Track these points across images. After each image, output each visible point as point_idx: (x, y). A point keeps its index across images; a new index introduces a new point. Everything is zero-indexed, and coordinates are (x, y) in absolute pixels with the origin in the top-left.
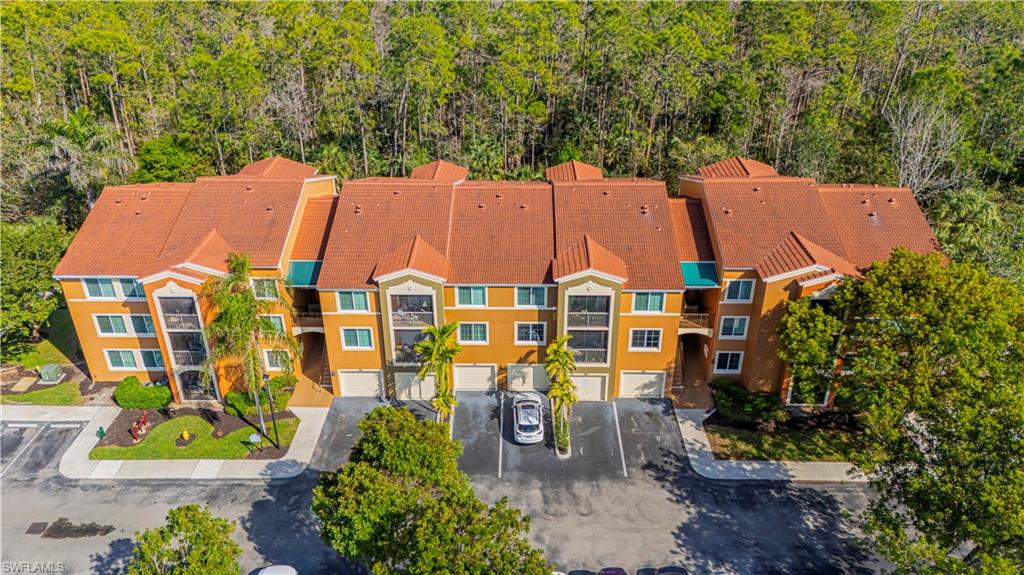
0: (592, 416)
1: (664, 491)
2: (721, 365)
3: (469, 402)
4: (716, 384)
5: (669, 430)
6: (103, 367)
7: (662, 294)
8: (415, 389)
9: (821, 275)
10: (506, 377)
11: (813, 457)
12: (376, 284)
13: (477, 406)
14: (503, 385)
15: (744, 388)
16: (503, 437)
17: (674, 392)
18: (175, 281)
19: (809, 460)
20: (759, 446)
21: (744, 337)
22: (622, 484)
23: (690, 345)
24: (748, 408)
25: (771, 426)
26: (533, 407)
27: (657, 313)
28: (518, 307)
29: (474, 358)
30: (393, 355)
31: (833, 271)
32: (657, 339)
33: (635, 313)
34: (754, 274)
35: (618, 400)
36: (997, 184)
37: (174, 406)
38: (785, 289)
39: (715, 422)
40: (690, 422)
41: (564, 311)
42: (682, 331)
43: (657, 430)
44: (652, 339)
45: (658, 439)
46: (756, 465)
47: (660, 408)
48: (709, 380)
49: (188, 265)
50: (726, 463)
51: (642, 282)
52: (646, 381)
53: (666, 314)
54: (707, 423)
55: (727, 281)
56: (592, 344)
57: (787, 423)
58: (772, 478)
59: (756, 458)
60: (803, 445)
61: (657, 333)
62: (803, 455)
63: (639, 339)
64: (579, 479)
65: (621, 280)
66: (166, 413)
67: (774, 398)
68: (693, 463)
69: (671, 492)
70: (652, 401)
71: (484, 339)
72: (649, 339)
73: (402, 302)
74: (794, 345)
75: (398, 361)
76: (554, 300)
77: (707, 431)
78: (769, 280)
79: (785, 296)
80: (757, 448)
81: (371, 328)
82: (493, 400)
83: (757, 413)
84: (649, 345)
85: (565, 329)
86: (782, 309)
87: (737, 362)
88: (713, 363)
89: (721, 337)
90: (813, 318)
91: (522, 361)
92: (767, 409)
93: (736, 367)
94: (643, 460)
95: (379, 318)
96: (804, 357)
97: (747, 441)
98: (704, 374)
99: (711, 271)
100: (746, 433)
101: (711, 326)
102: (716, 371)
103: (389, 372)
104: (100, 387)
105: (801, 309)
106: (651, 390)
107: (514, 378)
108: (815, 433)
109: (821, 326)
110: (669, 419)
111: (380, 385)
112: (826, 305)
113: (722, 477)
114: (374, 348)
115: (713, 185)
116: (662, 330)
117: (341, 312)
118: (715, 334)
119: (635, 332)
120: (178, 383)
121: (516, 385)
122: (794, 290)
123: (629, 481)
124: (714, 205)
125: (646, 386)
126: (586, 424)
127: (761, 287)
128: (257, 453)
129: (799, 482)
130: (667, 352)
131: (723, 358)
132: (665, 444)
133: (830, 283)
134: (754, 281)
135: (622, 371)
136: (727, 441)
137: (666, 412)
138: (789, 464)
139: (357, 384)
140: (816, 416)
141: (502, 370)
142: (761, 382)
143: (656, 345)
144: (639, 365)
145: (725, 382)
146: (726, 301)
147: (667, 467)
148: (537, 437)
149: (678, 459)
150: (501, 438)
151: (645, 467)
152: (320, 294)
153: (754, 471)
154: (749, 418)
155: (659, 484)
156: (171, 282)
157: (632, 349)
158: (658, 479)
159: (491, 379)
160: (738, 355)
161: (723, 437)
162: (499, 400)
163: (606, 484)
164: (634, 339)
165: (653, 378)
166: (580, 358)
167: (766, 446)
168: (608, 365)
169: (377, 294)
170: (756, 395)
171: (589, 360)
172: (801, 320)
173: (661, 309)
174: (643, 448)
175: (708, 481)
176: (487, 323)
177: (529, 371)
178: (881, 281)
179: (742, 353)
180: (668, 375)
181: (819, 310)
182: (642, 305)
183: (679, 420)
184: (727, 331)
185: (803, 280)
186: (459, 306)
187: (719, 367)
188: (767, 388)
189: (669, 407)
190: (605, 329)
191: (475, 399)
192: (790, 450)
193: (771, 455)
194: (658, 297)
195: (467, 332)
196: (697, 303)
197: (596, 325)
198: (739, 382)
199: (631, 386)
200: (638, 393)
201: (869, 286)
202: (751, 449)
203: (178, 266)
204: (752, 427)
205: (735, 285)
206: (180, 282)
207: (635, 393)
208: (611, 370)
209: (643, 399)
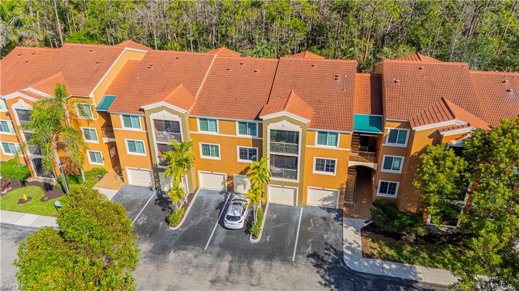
0: (283, 216)
1: (318, 276)
2: (383, 190)
3: (206, 197)
4: (378, 204)
5: (335, 231)
7: (336, 134)
9: (459, 128)
10: (233, 183)
11: (440, 266)
12: (143, 110)
13: (210, 200)
14: (231, 189)
15: (397, 209)
16: (219, 223)
17: (345, 205)
18: (23, 99)
19: (437, 267)
20: (399, 251)
21: (400, 172)
22: (288, 266)
24: (396, 223)
25: (413, 237)
26: (241, 204)
27: (334, 147)
28: (239, 135)
29: (210, 167)
30: (157, 160)
31: (469, 125)
32: (333, 166)
33: (317, 146)
34: (407, 125)
35: (305, 206)
37: (30, 180)
38: (430, 137)
39: (371, 230)
40: (352, 228)
41: (268, 141)
42: (352, 164)
43: (326, 231)
44: (330, 167)
45: (325, 236)
46: (394, 266)
47: (333, 215)
48: (374, 200)
49: (30, 89)
50: (371, 261)
51: (323, 124)
52: (326, 196)
53: (340, 149)
54: (364, 230)
56: (286, 165)
57: (425, 237)
58: (404, 277)
59: (394, 261)
60: (434, 255)
61: (334, 162)
62: (432, 263)
63: (320, 165)
64: (259, 258)
65: (306, 121)
66: (24, 183)
67: (418, 218)
68: (345, 257)
69: (322, 277)
70: (329, 210)
71: (218, 155)
72: (328, 166)
74: (426, 177)
75: (160, 165)
77: (362, 235)
78: (417, 129)
79: (429, 142)
80: (398, 253)
81: (143, 141)
82: (222, 197)
83: (402, 227)
84: (327, 170)
85: (268, 152)
86: (424, 151)
87: (394, 189)
88: (377, 188)
89: (382, 170)
90: (444, 158)
91: (242, 173)
92: (411, 225)
93: (393, 193)
94: (310, 250)
95: (148, 135)
96: (433, 187)
97: (391, 246)
98: (371, 195)
99: (378, 122)
100: (391, 240)
101: (376, 162)
102: (378, 194)
103: (156, 171)
105: (437, 151)
106: (330, 202)
107: (239, 184)
108: (445, 247)
109: (449, 164)
110: (337, 224)
111: (152, 180)
112: (458, 151)
113: (365, 271)
114: (146, 154)
116: (336, 160)
117: (124, 128)
118: (379, 167)
119: (318, 160)
120: (32, 165)
121: (240, 189)
122: (437, 138)
123: (294, 264)
124: (387, 79)
125: (325, 199)
126: (278, 220)
127: (413, 133)
129: (425, 283)
130: (341, 177)
131: (384, 185)
132: (329, 241)
133: (466, 134)
134: (409, 130)
135: (308, 187)
136: (376, 245)
137: (337, 219)
138: (418, 268)
139: (138, 178)
140: (449, 235)
141: (230, 178)
142: (409, 205)
143: (332, 171)
144: (321, 184)
145: (383, 203)
146: (387, 144)
147: (326, 258)
148: (239, 225)
149: (336, 253)
150: (217, 223)
151: (309, 256)
152: (111, 115)
153: (390, 270)
154: (395, 230)
155: (316, 270)
156: (20, 100)
157: (315, 172)
158: (316, 266)
159: (223, 183)
160: (395, 185)
161: (373, 241)
162: (226, 198)
163: (277, 264)
164: (317, 164)
165: (330, 194)
166: (279, 175)
167: (405, 252)
168: (298, 181)
169: (145, 119)
170: (404, 214)
171: (286, 177)
172: (435, 159)
173: (336, 145)
174: (313, 242)
175: (353, 273)
176: (219, 145)
177: (248, 180)
179: (398, 183)
180: (341, 193)
181: (451, 152)
182: (322, 141)
183: (344, 225)
184: (387, 166)
185: (444, 130)
186: (200, 132)
187: (381, 191)
188: (413, 210)
189: (340, 215)
190: (295, 155)
191: (211, 195)
192: (423, 258)
193: (408, 260)
194: (334, 136)
195: (207, 150)
196: (365, 143)
197: (289, 152)
198: (394, 204)
199: (315, 198)
200: (320, 203)
201: (494, 135)
203: (26, 90)
204: (397, 237)
205: (394, 133)
206: (26, 101)
207: (318, 204)
208: (301, 185)
209: (323, 208)
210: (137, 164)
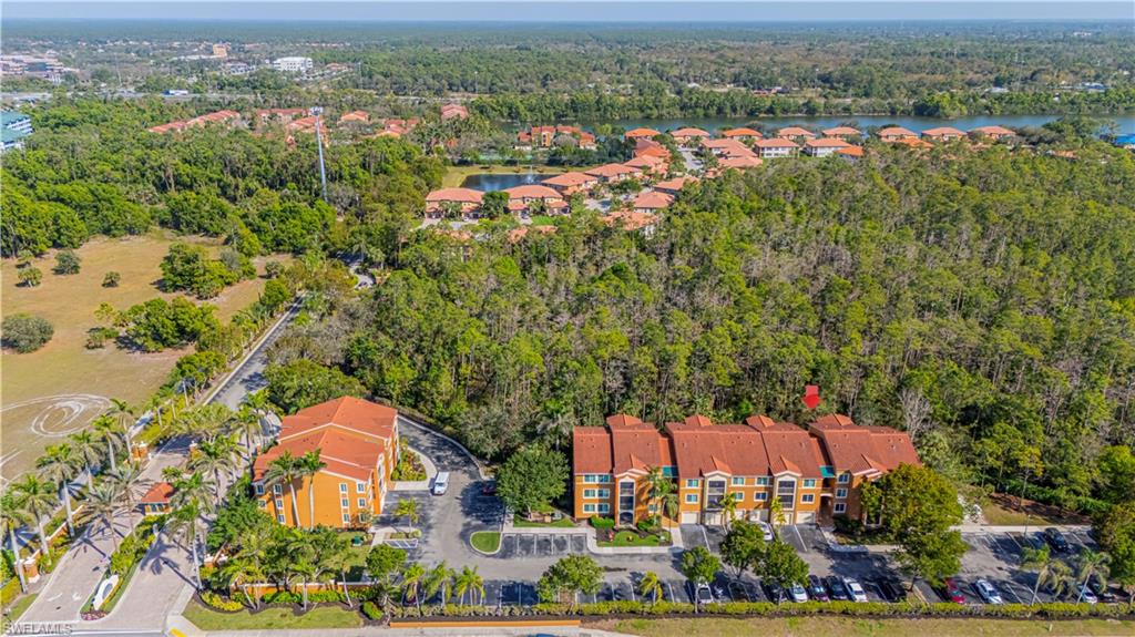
0: (789, 530)
1: (822, 555)
2: (837, 509)
4: (836, 518)
5: (819, 535)
6: (581, 512)
7: (814, 480)
8: (712, 520)
9: (875, 473)
10: (749, 515)
12: (703, 477)
14: (748, 518)
15: (847, 518)
17: (819, 520)
19: (875, 545)
20: (855, 540)
21: (846, 497)
23: (824, 500)
24: (849, 526)
25: (860, 533)
27: (812, 488)
28: (757, 485)
30: (706, 505)
31: (878, 471)
33: (804, 488)
34: (848, 472)
35: (797, 524)
36: (953, 424)
38: (861, 478)
39: (837, 532)
40: (827, 532)
41: (776, 487)
42: (822, 495)
43: (815, 535)
44: (811, 498)
45: (816, 538)
46: (856, 547)
47: (814, 527)
48: (832, 516)
49: (634, 470)
50: (843, 546)
51: (807, 475)
52: (808, 516)
53: (815, 488)
55: (838, 474)
56: (787, 500)
57: (866, 532)
58: (862, 551)
59: (855, 544)
60: (872, 539)
61: (812, 496)
62: (873, 543)
63: (805, 498)
65: (799, 475)
67: (859, 522)
68: (831, 546)
69: (825, 556)
70: (811, 524)
71: (742, 498)
72: (809, 498)
73: (712, 484)
74: (866, 499)
75: (707, 508)
76: (772, 481)
77: (834, 535)
78: (855, 475)
79: (861, 481)
81: (699, 495)
83: (853, 528)
84: (809, 501)
85: (776, 495)
86: (860, 486)
87: (843, 508)
88: (834, 508)
89: (836, 497)
90: (872, 489)
91: (756, 508)
92: (857, 527)
93: (843, 510)
94: (812, 545)
95: (703, 491)
96: (870, 504)
97: (850, 538)
98: (830, 513)
99: (831, 470)
100: (850, 535)
101: (833, 493)
102: (835, 512)
103: (703, 512)
104: (579, 520)
105: (868, 486)
106: (810, 520)
107: (752, 515)
108: (877, 535)
109: (875, 492)
110: (818, 531)
111: (698, 518)
112: (877, 484)
113: (843, 550)
114: (698, 502)
115: (827, 433)
116: (814, 494)
117: (687, 488)
118: (834, 496)
119: (804, 496)
120: (619, 517)
122: (865, 478)
123: (808, 552)
124: (830, 442)
125: (808, 518)
126: (787, 534)
127: (852, 477)
128: (662, 544)
129: (872, 552)
130: (816, 503)
131: (838, 506)
132: (819, 540)
133: (878, 476)
134: (849, 475)
135: (798, 512)
136: (843, 538)
137: (817, 529)
138: (867, 546)
139: (689, 518)
141: (748, 512)
142: (854, 515)
143: (812, 501)
144: (805, 509)
145: (839, 516)
146: (838, 483)
147: (822, 548)
148: (770, 538)
149: (825, 545)
151: (813, 548)
154: (850, 530)
156: (627, 477)
157: (802, 503)
158: (819, 552)
159: (742, 516)
160: (844, 505)
161: (841, 537)
164: (803, 498)
165: (810, 515)
166: (783, 506)
167: (858, 540)
168: (793, 509)
169: (703, 481)
170: (852, 521)
171: (786, 507)
172: (868, 490)
173: (814, 486)
174: (811, 541)
175: (838, 552)
176: (743, 492)
177: (758, 512)
178: (895, 476)
180: (816, 513)
181: (874, 486)
182: (806, 485)
183: (823, 531)
184: (839, 495)
185: (868, 474)
186: (733, 485)
188: (856, 518)
189: (818, 527)
190: (792, 494)
192: (868, 541)
193: (860, 543)
196: (827, 483)
197: (789, 493)
198: (845, 516)
199: (801, 518)
200: (805, 521)
201: (891, 478)
202: (852, 541)
203: (631, 470)
204: (852, 533)
205: (841, 476)
206: (631, 477)
207: (802, 522)
208: (794, 512)
209: (807, 524)
210: (689, 509)
